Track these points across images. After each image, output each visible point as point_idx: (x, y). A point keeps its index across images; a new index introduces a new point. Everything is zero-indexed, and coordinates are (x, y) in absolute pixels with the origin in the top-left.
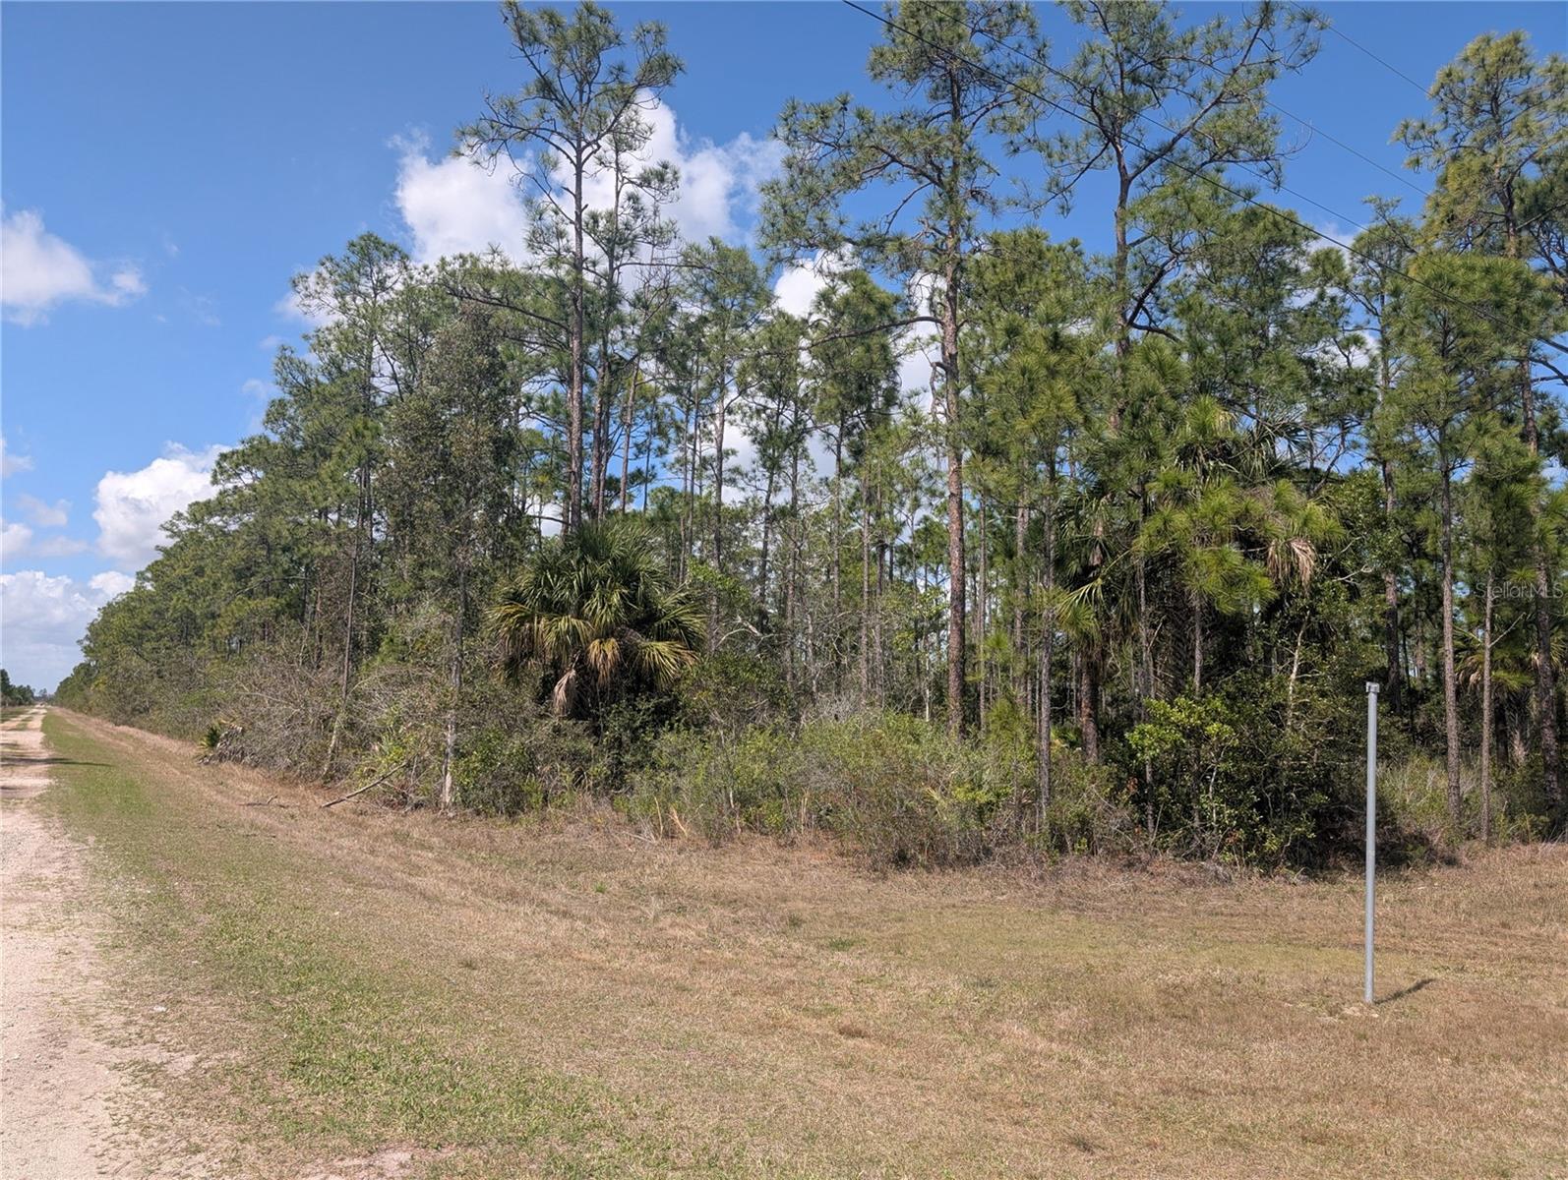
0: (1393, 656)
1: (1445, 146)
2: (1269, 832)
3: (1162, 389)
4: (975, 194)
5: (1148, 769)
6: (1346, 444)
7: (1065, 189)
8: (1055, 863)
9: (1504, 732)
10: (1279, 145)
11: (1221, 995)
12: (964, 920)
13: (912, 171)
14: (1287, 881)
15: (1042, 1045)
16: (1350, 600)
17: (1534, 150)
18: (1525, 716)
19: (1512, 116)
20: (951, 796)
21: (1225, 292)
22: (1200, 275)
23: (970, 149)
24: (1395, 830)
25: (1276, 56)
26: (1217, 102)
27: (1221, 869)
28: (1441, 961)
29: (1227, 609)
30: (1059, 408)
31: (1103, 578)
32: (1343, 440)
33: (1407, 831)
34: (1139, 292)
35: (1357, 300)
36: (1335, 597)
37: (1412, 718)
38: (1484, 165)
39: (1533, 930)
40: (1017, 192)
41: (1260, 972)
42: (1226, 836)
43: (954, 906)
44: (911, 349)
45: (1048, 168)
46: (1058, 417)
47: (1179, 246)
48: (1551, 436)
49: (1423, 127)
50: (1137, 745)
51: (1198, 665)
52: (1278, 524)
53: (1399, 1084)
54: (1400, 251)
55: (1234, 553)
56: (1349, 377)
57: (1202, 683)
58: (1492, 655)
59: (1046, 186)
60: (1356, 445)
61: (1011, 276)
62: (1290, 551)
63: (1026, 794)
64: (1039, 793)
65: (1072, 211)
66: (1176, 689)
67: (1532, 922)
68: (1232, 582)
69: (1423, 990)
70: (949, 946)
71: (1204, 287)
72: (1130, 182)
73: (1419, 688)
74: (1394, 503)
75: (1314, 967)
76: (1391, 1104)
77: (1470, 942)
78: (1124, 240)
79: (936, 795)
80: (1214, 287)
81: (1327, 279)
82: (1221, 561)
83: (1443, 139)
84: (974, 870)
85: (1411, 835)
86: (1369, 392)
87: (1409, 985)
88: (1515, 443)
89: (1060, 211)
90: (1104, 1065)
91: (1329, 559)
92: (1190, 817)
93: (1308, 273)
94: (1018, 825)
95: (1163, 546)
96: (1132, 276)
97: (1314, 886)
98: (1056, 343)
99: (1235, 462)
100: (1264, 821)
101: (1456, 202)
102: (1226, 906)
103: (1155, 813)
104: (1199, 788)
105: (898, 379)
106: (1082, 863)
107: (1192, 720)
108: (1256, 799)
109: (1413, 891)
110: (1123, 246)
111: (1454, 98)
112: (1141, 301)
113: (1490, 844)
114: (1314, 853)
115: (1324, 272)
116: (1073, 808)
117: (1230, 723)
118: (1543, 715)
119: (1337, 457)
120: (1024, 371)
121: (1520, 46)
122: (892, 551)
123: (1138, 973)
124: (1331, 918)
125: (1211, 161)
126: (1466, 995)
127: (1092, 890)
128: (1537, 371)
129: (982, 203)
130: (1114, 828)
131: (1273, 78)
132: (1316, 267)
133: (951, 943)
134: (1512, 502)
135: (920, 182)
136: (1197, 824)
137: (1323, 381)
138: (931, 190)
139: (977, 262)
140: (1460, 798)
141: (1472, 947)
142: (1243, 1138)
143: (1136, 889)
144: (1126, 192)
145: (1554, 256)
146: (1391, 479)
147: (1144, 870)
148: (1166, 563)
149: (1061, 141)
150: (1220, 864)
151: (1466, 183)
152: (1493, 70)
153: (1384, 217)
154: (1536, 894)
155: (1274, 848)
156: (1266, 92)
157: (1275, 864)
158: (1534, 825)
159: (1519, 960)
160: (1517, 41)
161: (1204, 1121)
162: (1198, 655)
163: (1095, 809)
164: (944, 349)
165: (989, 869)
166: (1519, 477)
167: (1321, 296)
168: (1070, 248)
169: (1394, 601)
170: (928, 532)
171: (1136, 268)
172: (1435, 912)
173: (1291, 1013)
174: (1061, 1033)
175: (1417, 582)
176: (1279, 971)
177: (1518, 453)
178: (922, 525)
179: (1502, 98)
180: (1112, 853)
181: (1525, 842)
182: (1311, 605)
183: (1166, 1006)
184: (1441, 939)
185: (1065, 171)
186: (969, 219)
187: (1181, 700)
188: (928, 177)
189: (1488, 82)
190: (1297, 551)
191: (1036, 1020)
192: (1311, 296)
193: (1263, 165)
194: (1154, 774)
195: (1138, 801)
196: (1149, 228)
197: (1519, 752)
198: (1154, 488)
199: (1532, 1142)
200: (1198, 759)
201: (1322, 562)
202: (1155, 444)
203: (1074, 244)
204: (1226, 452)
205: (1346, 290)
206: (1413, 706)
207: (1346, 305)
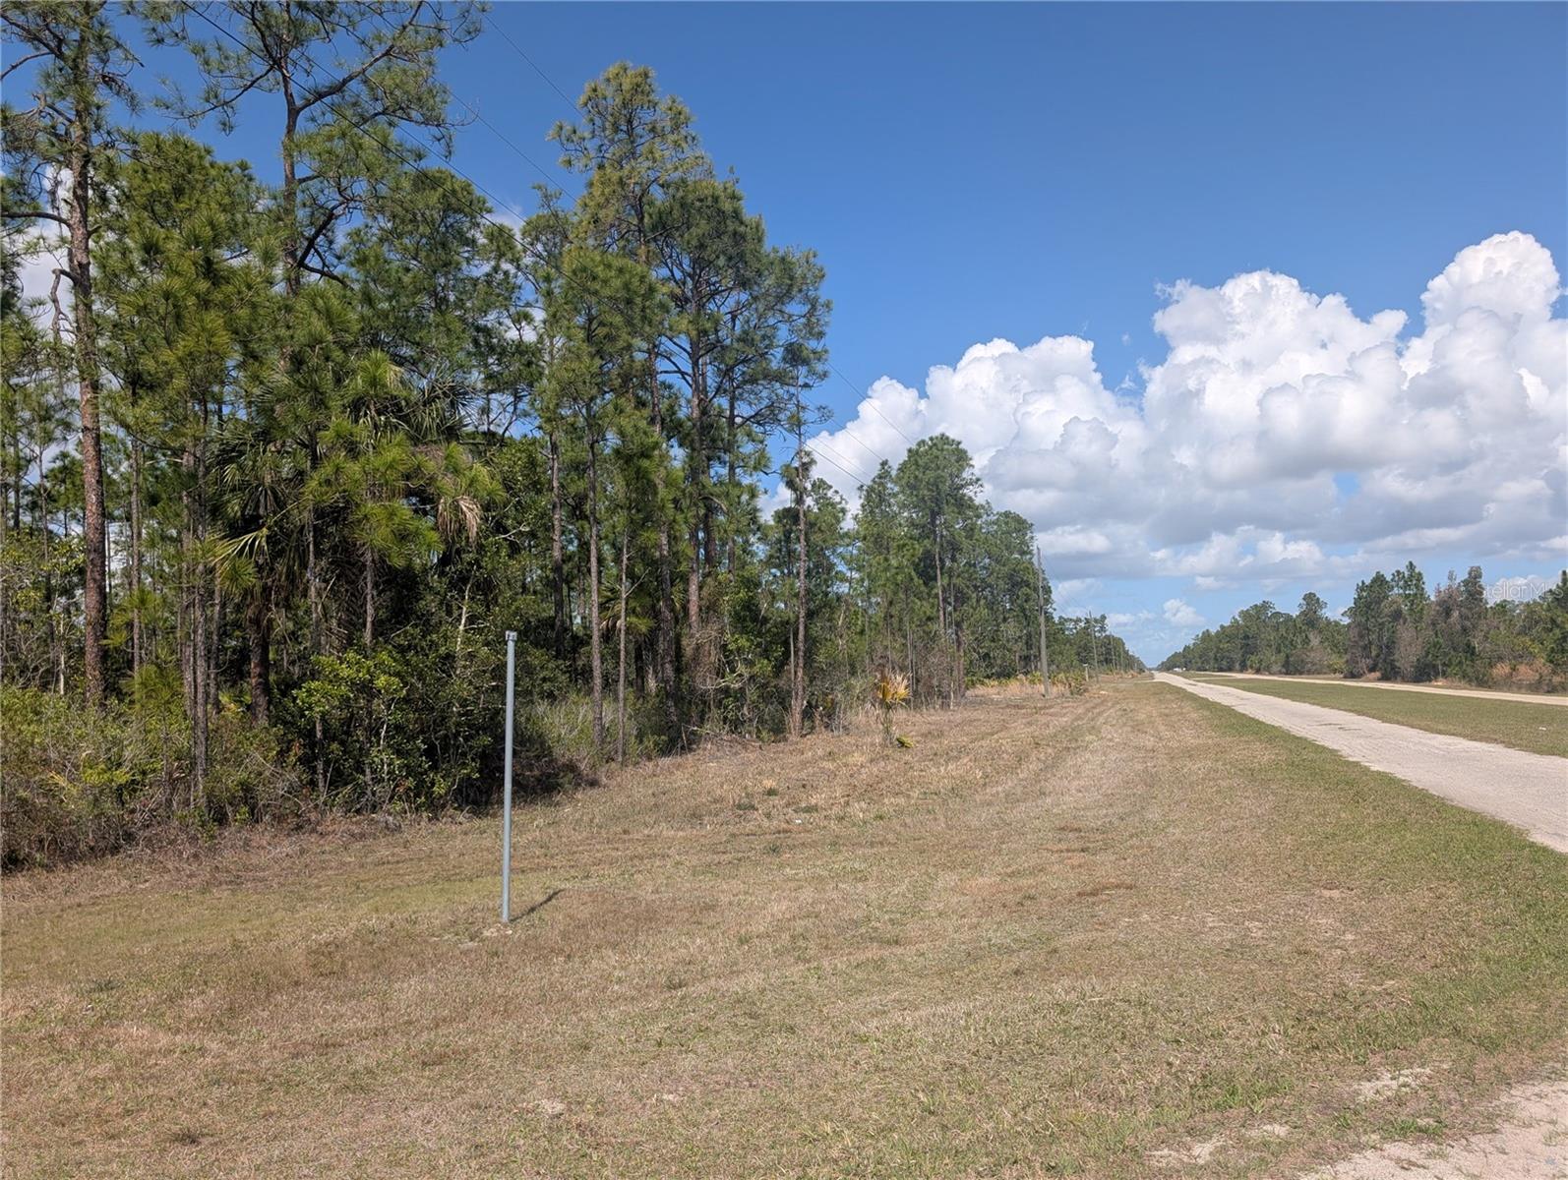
0: (559, 605)
1: (593, 154)
2: (438, 777)
3: (330, 338)
4: (108, 80)
5: (318, 727)
6: (518, 412)
7: (226, 103)
8: (212, 837)
9: (641, 667)
10: (451, 113)
11: (372, 943)
12: (89, 919)
13: (20, 32)
14: (453, 821)
15: (163, 1040)
16: (510, 557)
17: (658, 174)
18: (655, 653)
19: (643, 141)
20: (79, 780)
21: (406, 249)
22: (381, 229)
23: (102, 25)
24: (551, 761)
25: (444, 25)
26: (387, 53)
27: (391, 819)
28: (573, 872)
29: (399, 563)
30: (210, 343)
31: (269, 528)
32: (515, 409)
33: (562, 761)
34: (310, 232)
35: (528, 279)
36: (497, 552)
37: (574, 660)
38: (621, 179)
39: (646, 832)
40: (167, 93)
41: (414, 913)
42: (397, 786)
43: (79, 905)
44: (32, 249)
45: (206, 76)
46: (209, 351)
47: (349, 192)
48: (671, 421)
49: (575, 132)
50: (303, 703)
51: (369, 619)
52: (446, 482)
53: (518, 991)
54: (561, 241)
55: (404, 507)
56: (520, 348)
57: (374, 636)
58: (627, 603)
59: (203, 95)
60: (526, 414)
61: (166, 186)
62: (457, 508)
63: (178, 767)
64: (193, 764)
65: (235, 129)
66: (349, 642)
67: (646, 825)
68: (403, 537)
69: (554, 901)
70: (64, 953)
71: (387, 240)
72: (298, 112)
73: (581, 634)
74: (559, 469)
75: (465, 899)
76: (507, 1009)
77: (598, 851)
78: (293, 173)
79: (61, 780)
80: (396, 242)
81: (501, 256)
82: (392, 515)
83: (590, 145)
84: (110, 860)
85: (564, 765)
86: (537, 365)
87: (540, 898)
88: (643, 424)
89: (221, 127)
90: (232, 1045)
91: (493, 517)
92: (363, 772)
93: (484, 246)
94: (169, 802)
95: (332, 497)
96: (302, 214)
97: (477, 822)
98: (209, 270)
99: (406, 419)
100: (434, 768)
101: (600, 206)
102: (393, 855)
103: (325, 772)
104: (371, 742)
105: (18, 283)
106: (245, 834)
107: (361, 675)
108: (424, 747)
109: (561, 813)
110: (290, 179)
111: (599, 113)
112: (311, 242)
113: (624, 764)
114: (481, 792)
115: (498, 247)
116: (233, 778)
117: (398, 674)
118: (666, 652)
119: (510, 423)
120: (167, 296)
121: (649, 80)
122: (17, 492)
123: (290, 939)
124: (488, 850)
125: (383, 113)
126: (586, 898)
127: (255, 861)
128: (661, 365)
129: (118, 94)
130: (281, 792)
131: (441, 45)
132: (491, 241)
133: (67, 949)
134: (641, 475)
135: (37, 49)
136: (368, 777)
137: (499, 350)
138: (49, 60)
139: (109, 159)
140: (603, 727)
141: (599, 855)
142: (367, 1080)
143: (303, 852)
144: (295, 123)
145: (675, 269)
146: (557, 448)
147: (314, 830)
148: (335, 515)
149: (219, 49)
150: (390, 814)
151: (607, 191)
152: (628, 96)
153: (549, 206)
154: (653, 801)
155: (442, 792)
156: (435, 58)
157: (443, 806)
158: (656, 744)
159: (631, 859)
160: (646, 75)
161: (329, 1076)
162: (370, 610)
163: (260, 774)
164: (70, 254)
165: (130, 856)
166: (645, 454)
167: (496, 269)
168: (237, 170)
169: (560, 557)
170: (67, 471)
171: (304, 205)
172: (574, 829)
173: (435, 946)
174: (190, 1023)
175: (580, 540)
176: (431, 909)
177: (645, 433)
178: (59, 464)
179: (635, 123)
180: (279, 819)
181: (650, 759)
182: (477, 561)
183: (314, 966)
184: (575, 852)
185: (225, 83)
186: (98, 108)
187: (351, 655)
188: (47, 46)
189: (625, 105)
190: (464, 509)
191: (163, 1014)
192: (487, 268)
193: (434, 131)
194: (324, 731)
195: (307, 761)
196: (316, 164)
197: (652, 684)
198: (326, 437)
199: (612, 1014)
200: (370, 713)
201: (487, 519)
202: (322, 394)
203: (244, 167)
204: (395, 408)
205: (518, 268)
206: (575, 650)
207: (518, 282)
